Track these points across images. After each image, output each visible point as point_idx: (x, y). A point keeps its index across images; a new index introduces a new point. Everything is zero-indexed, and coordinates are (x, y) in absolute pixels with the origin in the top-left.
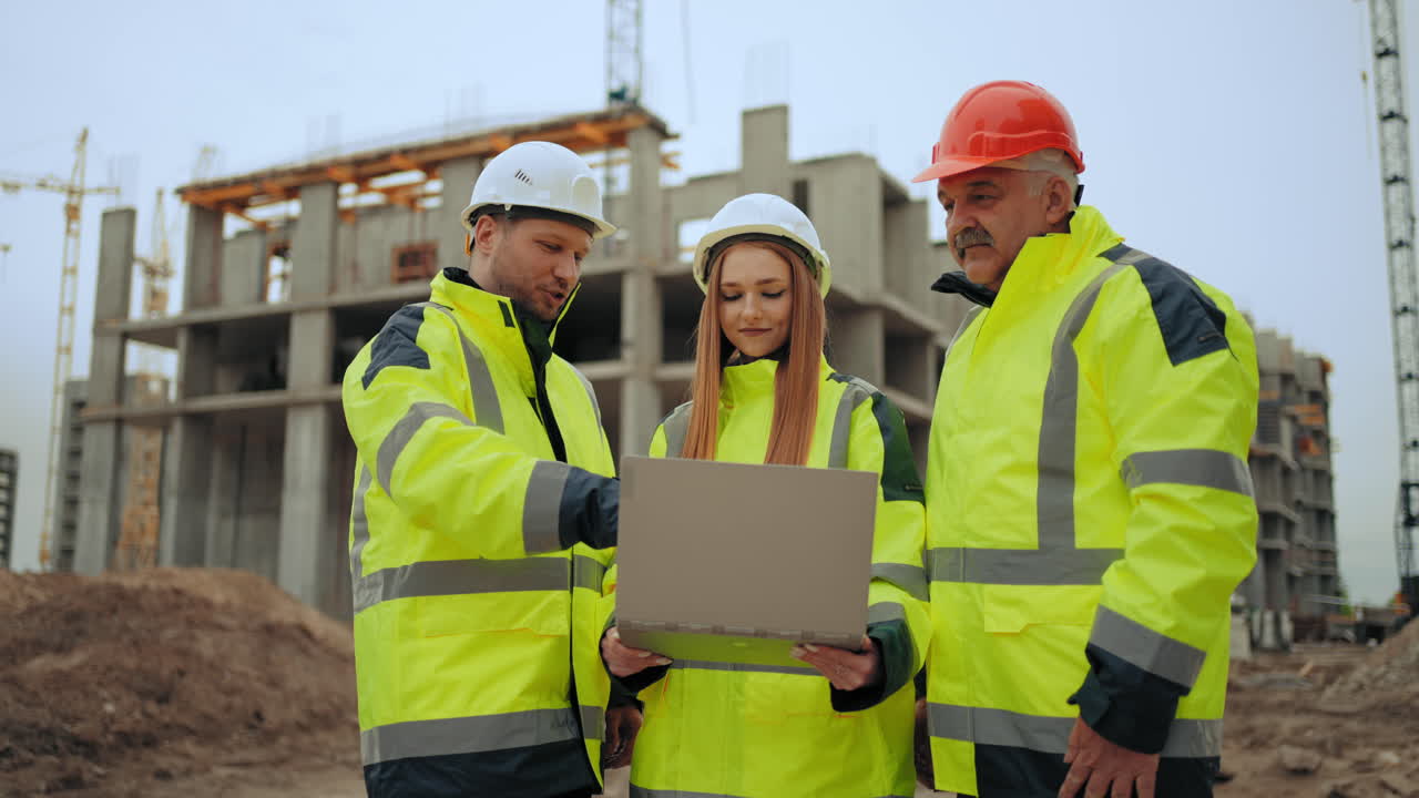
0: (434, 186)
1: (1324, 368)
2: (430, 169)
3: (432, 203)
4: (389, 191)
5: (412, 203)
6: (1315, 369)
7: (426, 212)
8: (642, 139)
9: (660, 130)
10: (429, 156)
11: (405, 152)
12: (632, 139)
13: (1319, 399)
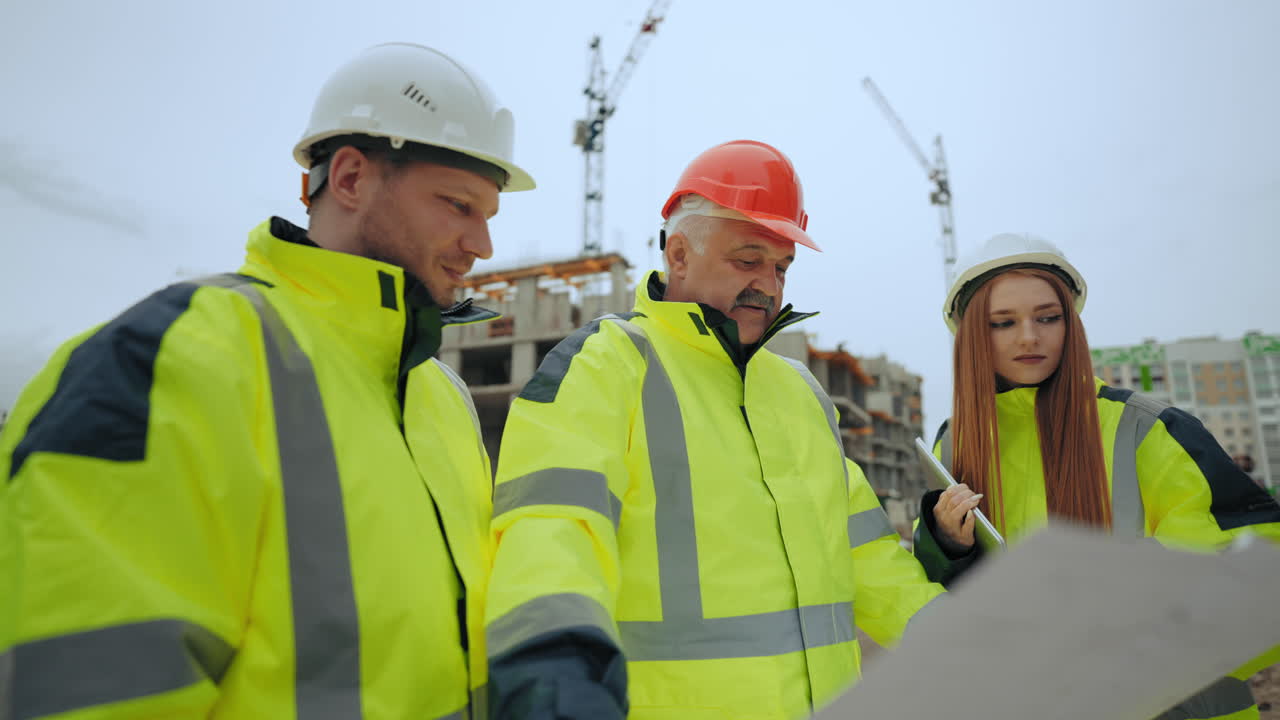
0: (513, 290)
1: (919, 380)
2: (511, 281)
3: (512, 298)
4: (490, 293)
5: (500, 298)
6: (915, 381)
7: (508, 303)
8: (618, 268)
9: (625, 264)
10: (511, 276)
11: (500, 273)
12: (613, 268)
13: (917, 395)
